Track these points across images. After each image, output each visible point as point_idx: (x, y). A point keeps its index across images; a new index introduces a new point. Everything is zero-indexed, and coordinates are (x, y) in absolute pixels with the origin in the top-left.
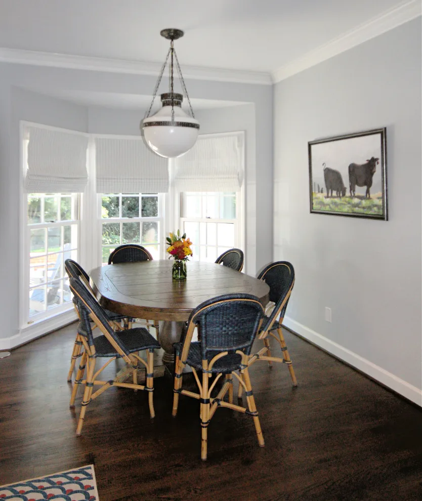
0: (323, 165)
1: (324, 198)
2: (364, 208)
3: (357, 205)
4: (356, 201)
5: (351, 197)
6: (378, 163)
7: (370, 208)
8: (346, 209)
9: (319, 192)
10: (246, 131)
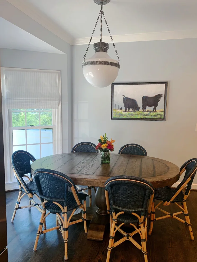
0: (123, 96)
1: (123, 112)
2: (151, 116)
3: (147, 115)
4: (146, 113)
5: (143, 111)
6: (162, 97)
7: (155, 116)
8: (139, 117)
9: (118, 109)
10: (61, 71)
